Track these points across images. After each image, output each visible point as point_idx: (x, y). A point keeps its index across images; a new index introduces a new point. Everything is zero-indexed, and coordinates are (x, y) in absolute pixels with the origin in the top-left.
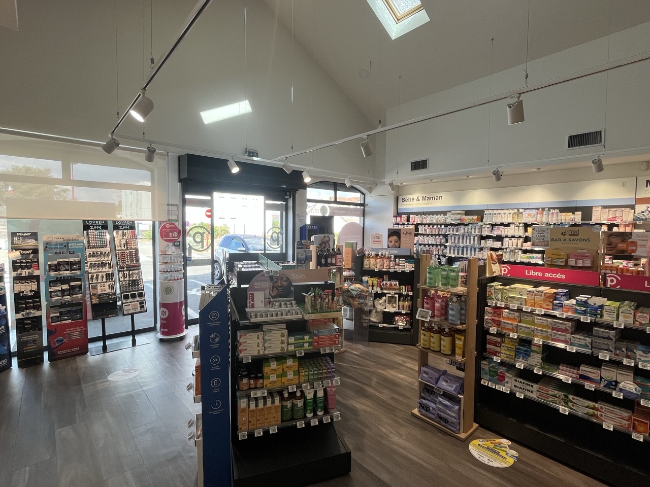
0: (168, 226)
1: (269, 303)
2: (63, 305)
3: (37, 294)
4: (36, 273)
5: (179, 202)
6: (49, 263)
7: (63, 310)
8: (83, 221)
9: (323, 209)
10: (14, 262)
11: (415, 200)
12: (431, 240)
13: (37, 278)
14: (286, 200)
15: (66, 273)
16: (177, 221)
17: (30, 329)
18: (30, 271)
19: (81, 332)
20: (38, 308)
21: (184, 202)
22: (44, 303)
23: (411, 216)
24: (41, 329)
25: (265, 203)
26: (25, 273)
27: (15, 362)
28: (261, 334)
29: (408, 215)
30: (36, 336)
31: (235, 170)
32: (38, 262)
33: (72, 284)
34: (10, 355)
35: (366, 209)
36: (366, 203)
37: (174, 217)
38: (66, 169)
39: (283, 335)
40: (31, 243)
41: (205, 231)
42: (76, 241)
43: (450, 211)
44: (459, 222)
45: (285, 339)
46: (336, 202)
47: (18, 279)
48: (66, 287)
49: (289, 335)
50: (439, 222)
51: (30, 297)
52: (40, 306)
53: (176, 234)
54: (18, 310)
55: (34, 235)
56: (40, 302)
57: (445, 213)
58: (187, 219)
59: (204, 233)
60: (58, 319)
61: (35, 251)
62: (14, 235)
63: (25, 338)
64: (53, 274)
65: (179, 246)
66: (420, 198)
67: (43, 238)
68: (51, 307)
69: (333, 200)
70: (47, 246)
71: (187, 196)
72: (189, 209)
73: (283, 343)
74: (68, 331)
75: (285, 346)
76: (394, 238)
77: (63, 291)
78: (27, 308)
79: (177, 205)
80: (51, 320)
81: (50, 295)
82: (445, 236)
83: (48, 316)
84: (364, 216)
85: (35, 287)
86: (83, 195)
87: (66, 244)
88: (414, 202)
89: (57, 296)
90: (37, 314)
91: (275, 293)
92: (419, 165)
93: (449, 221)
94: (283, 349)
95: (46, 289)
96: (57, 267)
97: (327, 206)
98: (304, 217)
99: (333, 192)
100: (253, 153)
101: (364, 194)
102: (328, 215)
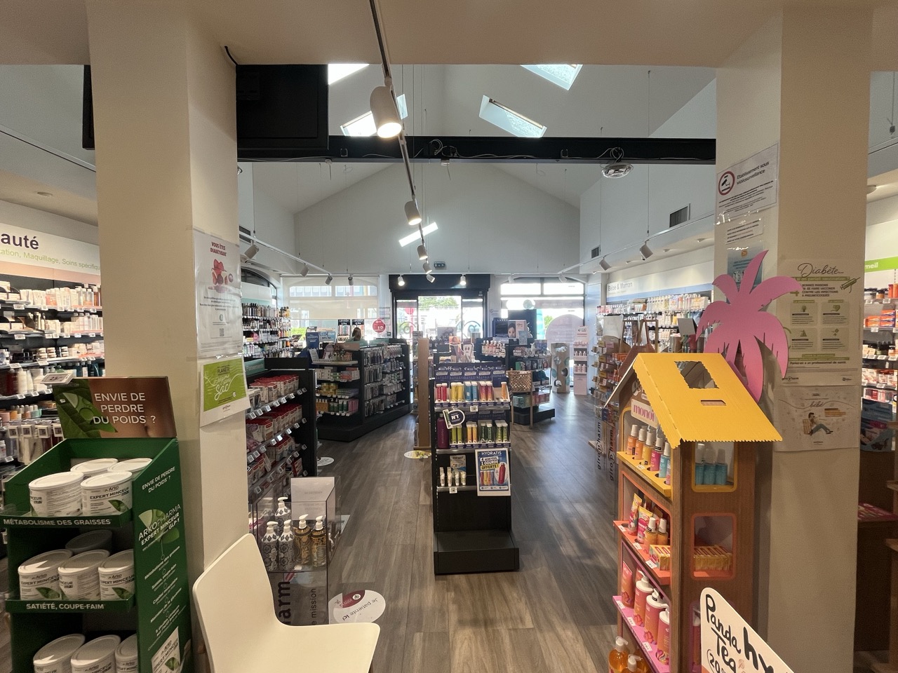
0: (377, 322)
5: (390, 305)
8: (338, 320)
9: (528, 303)
11: (616, 288)
14: (482, 298)
16: (389, 318)
21: (396, 305)
25: (462, 302)
31: (401, 283)
35: (587, 299)
36: (587, 293)
37: (388, 316)
45: (330, 373)
46: (543, 295)
53: (382, 327)
66: (620, 286)
69: (540, 293)
71: (399, 301)
72: (399, 309)
79: (389, 308)
84: (584, 308)
88: (616, 291)
92: (595, 252)
93: (628, 311)
97: (532, 300)
98: (498, 311)
99: (539, 285)
100: (441, 264)
101: (584, 284)
102: (532, 308)
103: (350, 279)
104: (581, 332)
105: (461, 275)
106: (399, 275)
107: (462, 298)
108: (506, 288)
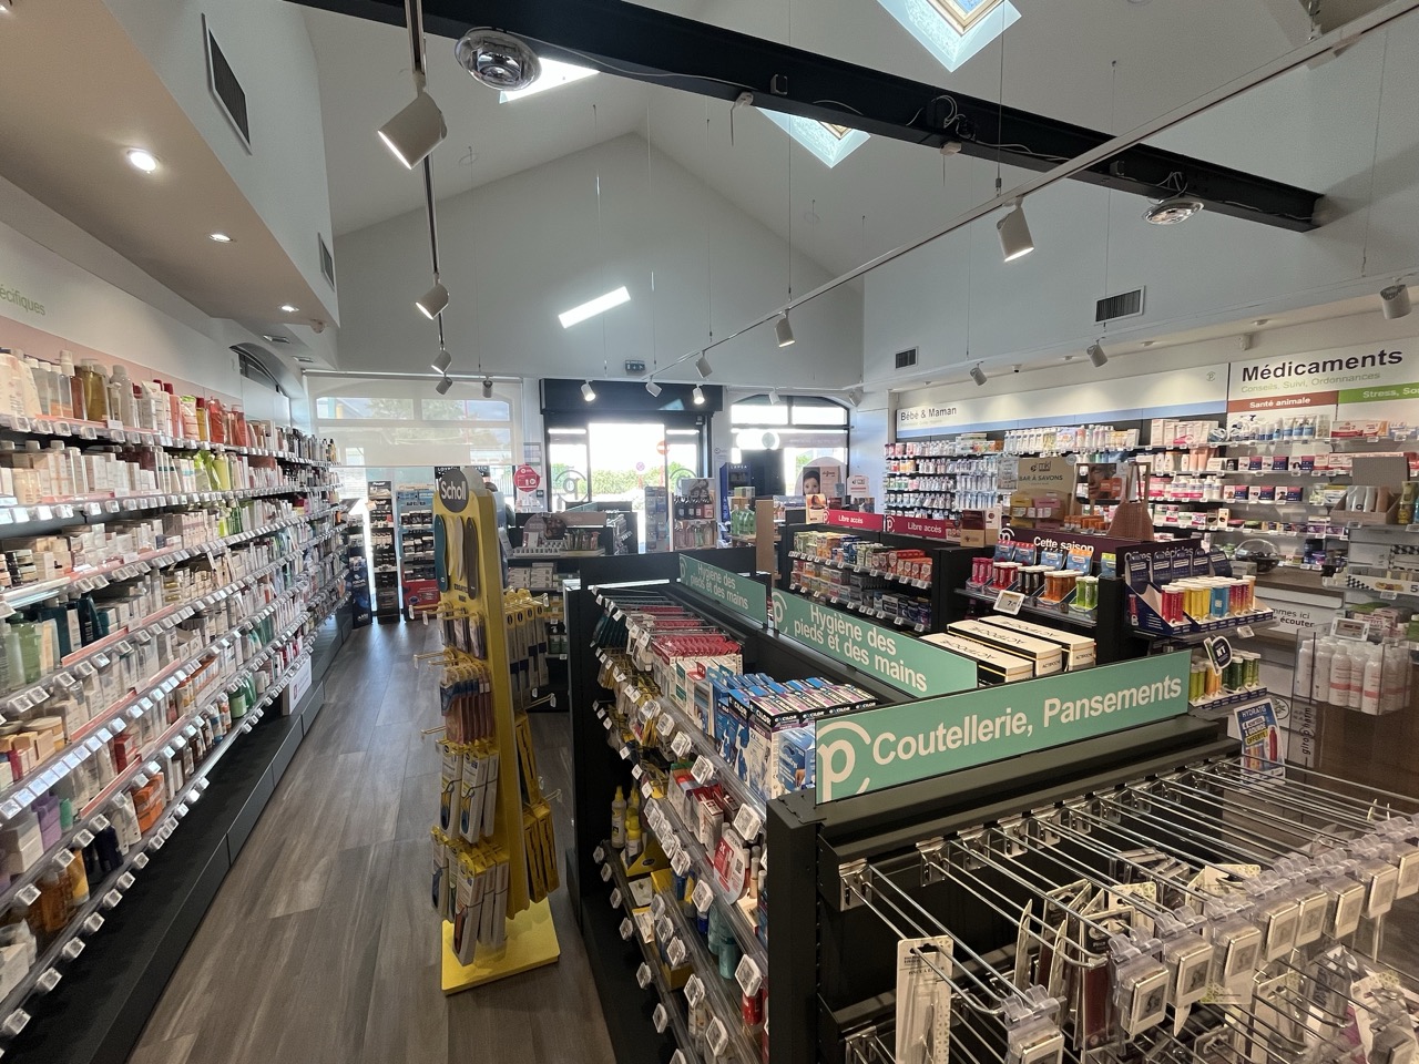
0: (523, 471)
1: (540, 542)
2: (416, 561)
3: (392, 548)
4: (391, 525)
5: (541, 439)
6: (403, 515)
7: (417, 567)
8: (436, 468)
9: (768, 439)
10: (371, 513)
11: (919, 417)
12: (935, 485)
13: (392, 530)
14: (700, 428)
15: (418, 527)
16: (539, 464)
17: (387, 584)
18: (384, 522)
19: (433, 593)
20: (394, 563)
21: (547, 439)
22: (398, 558)
23: (908, 444)
24: (397, 586)
25: (666, 434)
26: (381, 524)
27: (375, 619)
28: (528, 570)
29: (905, 441)
30: (392, 593)
31: (590, 397)
32: (391, 513)
33: (424, 538)
34: (372, 614)
35: (851, 434)
36: (851, 424)
37: (536, 460)
38: (418, 409)
39: (547, 572)
40: (385, 492)
41: (579, 476)
42: (427, 491)
43: (959, 435)
44: (971, 452)
45: (549, 576)
46: (790, 425)
47: (375, 531)
48: (418, 542)
49: (554, 573)
50: (944, 454)
51: (386, 551)
52: (395, 561)
53: (533, 481)
54: (376, 564)
55: (388, 485)
56: (395, 556)
57: (952, 438)
58: (553, 462)
59: (578, 479)
60: (412, 576)
61: (389, 501)
62: (370, 484)
63: (382, 594)
64: (405, 526)
65: (542, 496)
66: (927, 413)
67: (396, 487)
68: (406, 563)
69: (786, 422)
70: (400, 495)
71: (551, 431)
72: (553, 447)
73: (547, 579)
74: (421, 590)
75: (549, 582)
76: (812, 481)
77: (416, 546)
78: (384, 562)
79: (539, 444)
80: (406, 577)
81: (404, 549)
82: (953, 476)
83: (402, 573)
84: (848, 447)
85: (390, 541)
86: (433, 437)
87: (416, 494)
88: (918, 420)
89: (410, 551)
90: (393, 569)
91: (550, 535)
92: (906, 359)
93: (958, 451)
94: (547, 585)
95: (400, 544)
96: (408, 520)
97: (774, 432)
98: (727, 451)
99: (784, 408)
100: (637, 365)
101: (848, 409)
102: (774, 447)
103: (488, 385)
104: (857, 485)
105: (695, 386)
106: (584, 382)
107: (666, 428)
108: (738, 413)
